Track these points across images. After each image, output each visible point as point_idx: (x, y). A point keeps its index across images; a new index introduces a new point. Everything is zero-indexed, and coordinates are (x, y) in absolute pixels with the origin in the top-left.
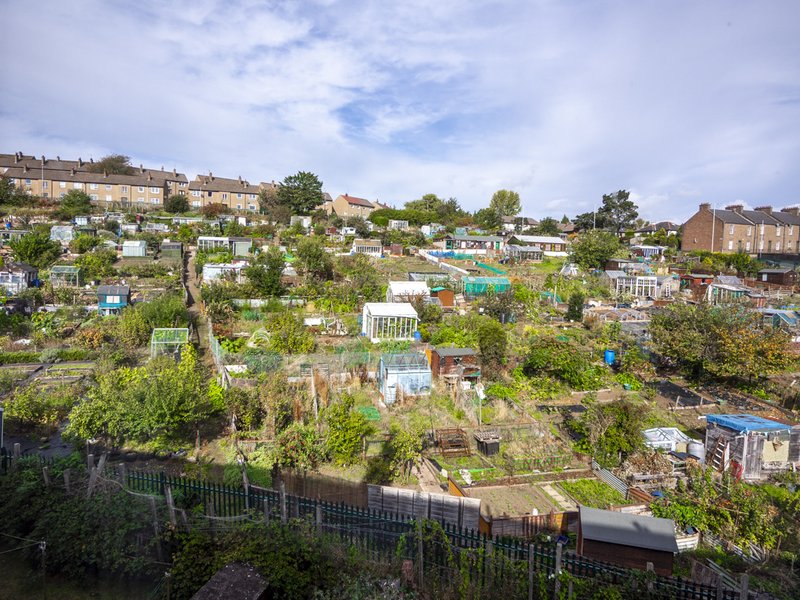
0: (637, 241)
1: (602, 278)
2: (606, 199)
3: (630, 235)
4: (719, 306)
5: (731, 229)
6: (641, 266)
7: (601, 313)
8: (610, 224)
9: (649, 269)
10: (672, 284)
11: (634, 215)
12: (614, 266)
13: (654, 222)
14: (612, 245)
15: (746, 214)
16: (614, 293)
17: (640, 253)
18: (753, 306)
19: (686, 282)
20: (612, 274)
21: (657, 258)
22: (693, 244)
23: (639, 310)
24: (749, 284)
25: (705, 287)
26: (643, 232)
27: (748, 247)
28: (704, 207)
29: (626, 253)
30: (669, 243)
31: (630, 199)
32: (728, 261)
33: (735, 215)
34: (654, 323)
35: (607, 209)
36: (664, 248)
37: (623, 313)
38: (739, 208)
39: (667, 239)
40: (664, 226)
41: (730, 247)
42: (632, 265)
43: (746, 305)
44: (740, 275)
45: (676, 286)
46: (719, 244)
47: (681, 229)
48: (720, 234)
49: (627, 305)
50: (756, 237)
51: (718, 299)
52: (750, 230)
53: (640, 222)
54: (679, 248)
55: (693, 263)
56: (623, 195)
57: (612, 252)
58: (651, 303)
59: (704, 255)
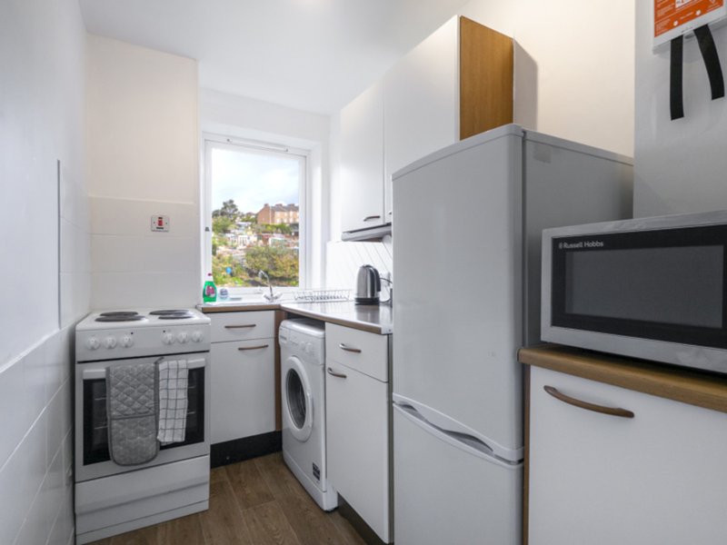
0: (238, 220)
1: (224, 237)
2: (224, 204)
3: (235, 218)
4: (274, 247)
5: (278, 214)
6: (240, 231)
7: (224, 252)
8: (226, 214)
9: (244, 232)
10: (254, 238)
11: (236, 210)
12: (229, 232)
13: (245, 213)
14: (228, 223)
15: (284, 207)
16: (229, 243)
17: (240, 226)
18: (288, 246)
19: (260, 237)
20: (228, 235)
21: (247, 227)
22: (262, 221)
23: (241, 250)
24: (287, 237)
25: (267, 240)
26: (241, 217)
27: (285, 221)
28: (266, 205)
29: (233, 226)
30: (252, 221)
31: (234, 203)
32: (277, 227)
33: (279, 208)
34: (247, 255)
35: (225, 208)
36: (250, 223)
37: (234, 251)
38: (281, 205)
39: (252, 220)
40: (249, 214)
41: (278, 222)
42: (237, 231)
43: (286, 246)
44: (283, 233)
45: (255, 239)
46: (273, 221)
47: (257, 215)
48: (273, 216)
49: (235, 248)
50: (289, 217)
51: (273, 244)
52: (286, 214)
53: (239, 213)
54: (256, 222)
55: (262, 229)
56: (231, 202)
57: (228, 226)
58: (245, 247)
59: (267, 226)
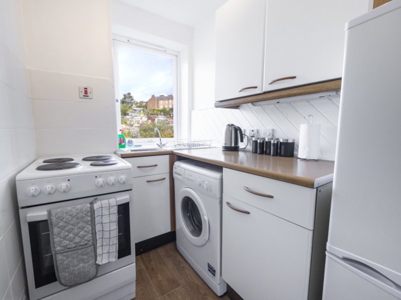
0: (134, 107)
1: (125, 118)
2: (124, 95)
3: (132, 105)
4: (159, 124)
5: (161, 102)
6: (136, 114)
7: (125, 128)
8: (126, 102)
9: (138, 115)
10: (145, 119)
11: (133, 100)
12: (128, 115)
13: (139, 101)
14: (127, 109)
15: (165, 97)
16: (128, 122)
17: (135, 110)
18: (169, 124)
19: (149, 118)
20: (127, 117)
21: (140, 111)
22: (150, 107)
23: (136, 127)
24: (167, 117)
25: (154, 119)
26: (136, 104)
27: (166, 107)
28: (153, 96)
29: (131, 111)
30: (143, 107)
31: (131, 95)
32: (161, 111)
33: (162, 98)
34: (140, 130)
35: (125, 98)
36: (142, 109)
37: (131, 128)
38: (163, 96)
40: (141, 102)
41: (161, 107)
42: (133, 114)
43: (167, 124)
44: (165, 115)
45: (146, 119)
46: (158, 107)
47: (147, 103)
48: (158, 104)
49: (132, 126)
50: (169, 104)
51: (158, 122)
52: (167, 102)
53: (135, 101)
54: (146, 108)
55: (151, 112)
56: (129, 94)
57: (127, 110)
58: (139, 125)
59: (154, 110)
